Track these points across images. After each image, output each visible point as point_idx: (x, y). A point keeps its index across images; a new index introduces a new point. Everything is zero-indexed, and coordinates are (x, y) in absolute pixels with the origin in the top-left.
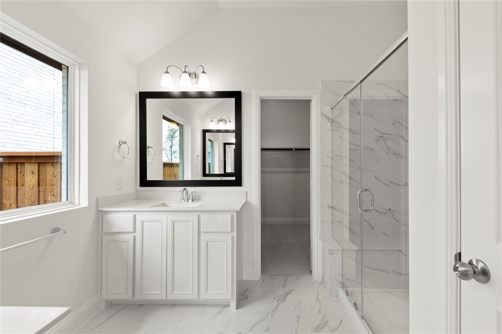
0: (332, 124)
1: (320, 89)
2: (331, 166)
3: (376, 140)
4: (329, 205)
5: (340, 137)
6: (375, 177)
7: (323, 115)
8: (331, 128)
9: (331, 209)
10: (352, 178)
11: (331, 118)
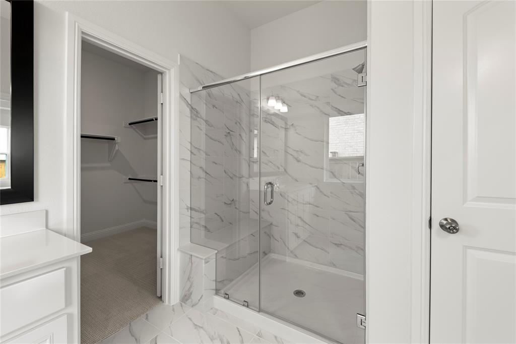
0: (191, 111)
1: (179, 63)
2: (190, 160)
3: (225, 135)
4: (187, 206)
5: (198, 127)
6: (225, 171)
7: (182, 97)
8: (189, 116)
9: (189, 210)
10: (208, 172)
11: (190, 103)
